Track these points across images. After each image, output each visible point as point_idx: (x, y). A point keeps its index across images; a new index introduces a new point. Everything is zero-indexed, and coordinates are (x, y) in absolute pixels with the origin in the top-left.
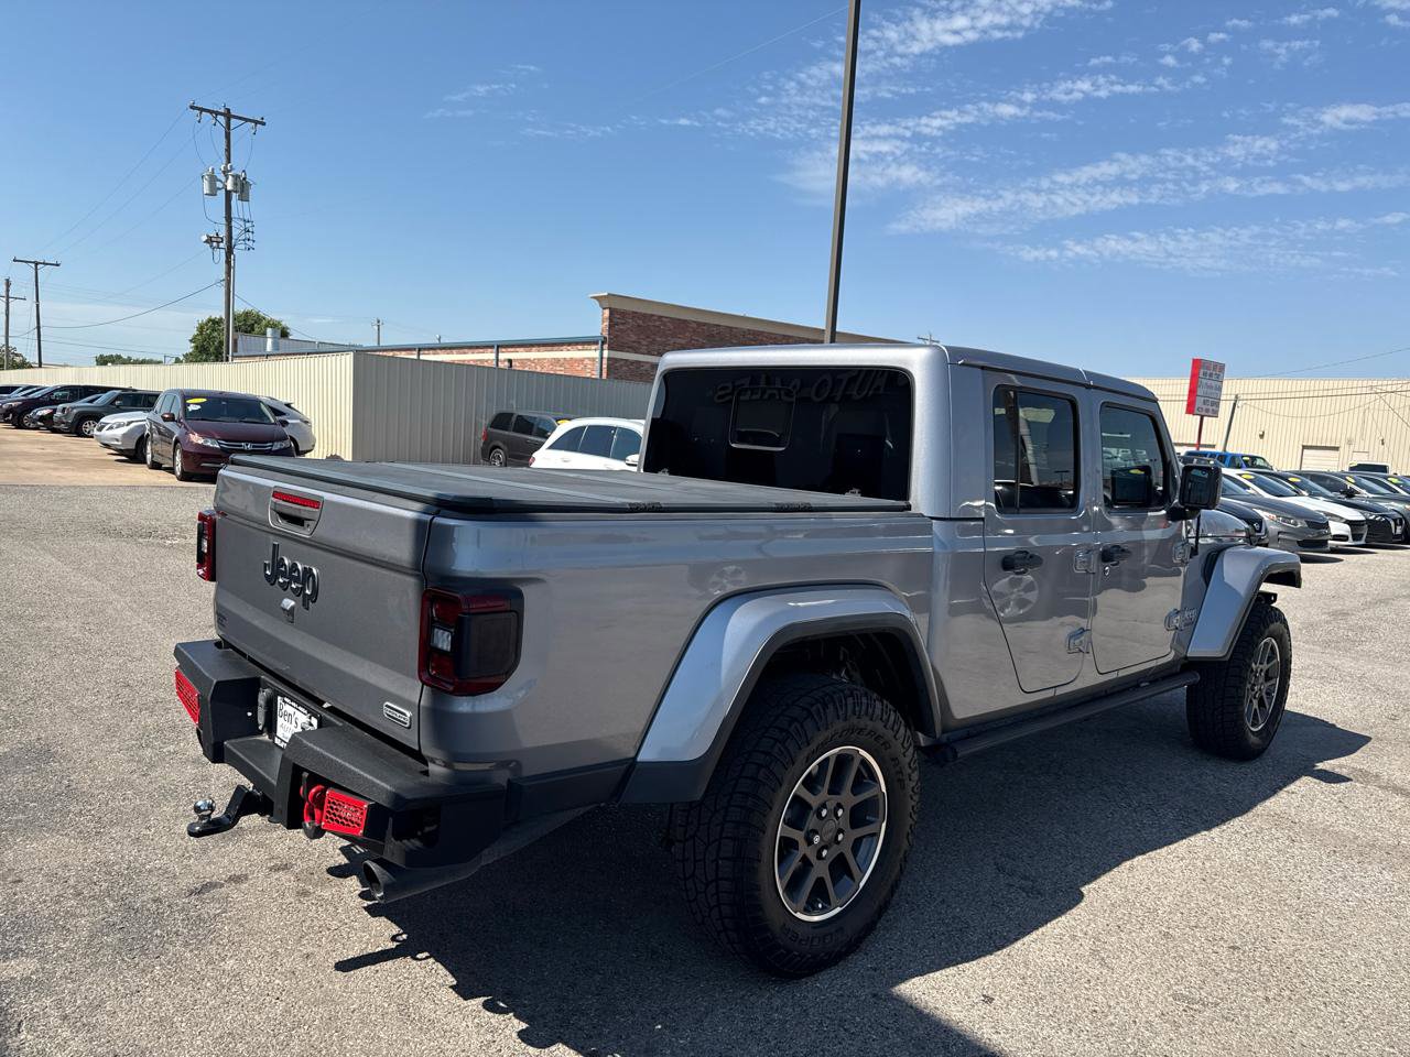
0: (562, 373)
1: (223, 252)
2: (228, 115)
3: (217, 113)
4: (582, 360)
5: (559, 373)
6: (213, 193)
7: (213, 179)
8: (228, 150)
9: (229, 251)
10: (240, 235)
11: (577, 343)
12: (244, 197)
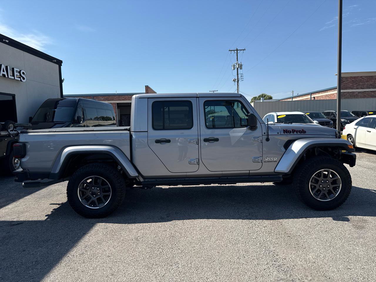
0: (328, 99)
1: (237, 82)
2: (237, 50)
3: (235, 50)
4: (334, 94)
5: (327, 99)
6: (234, 69)
7: (234, 66)
8: (237, 58)
9: (238, 82)
10: (240, 78)
11: (332, 89)
12: (241, 69)
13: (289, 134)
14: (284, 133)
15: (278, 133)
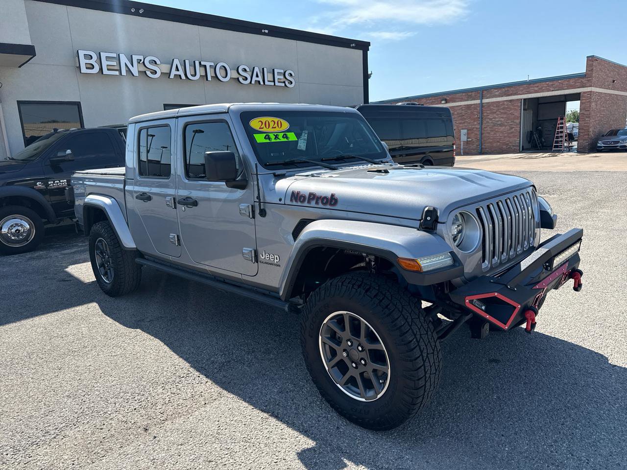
13: (299, 204)
14: (291, 200)
15: (280, 200)
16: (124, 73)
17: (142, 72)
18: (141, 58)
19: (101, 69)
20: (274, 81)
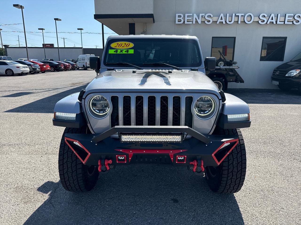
16: (194, 23)
17: (203, 21)
18: (204, 14)
19: (184, 22)
20: (284, 22)
